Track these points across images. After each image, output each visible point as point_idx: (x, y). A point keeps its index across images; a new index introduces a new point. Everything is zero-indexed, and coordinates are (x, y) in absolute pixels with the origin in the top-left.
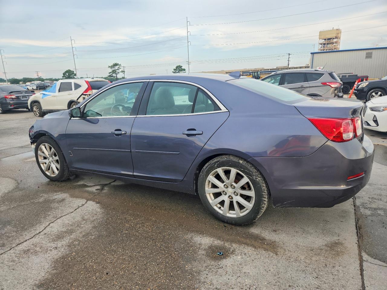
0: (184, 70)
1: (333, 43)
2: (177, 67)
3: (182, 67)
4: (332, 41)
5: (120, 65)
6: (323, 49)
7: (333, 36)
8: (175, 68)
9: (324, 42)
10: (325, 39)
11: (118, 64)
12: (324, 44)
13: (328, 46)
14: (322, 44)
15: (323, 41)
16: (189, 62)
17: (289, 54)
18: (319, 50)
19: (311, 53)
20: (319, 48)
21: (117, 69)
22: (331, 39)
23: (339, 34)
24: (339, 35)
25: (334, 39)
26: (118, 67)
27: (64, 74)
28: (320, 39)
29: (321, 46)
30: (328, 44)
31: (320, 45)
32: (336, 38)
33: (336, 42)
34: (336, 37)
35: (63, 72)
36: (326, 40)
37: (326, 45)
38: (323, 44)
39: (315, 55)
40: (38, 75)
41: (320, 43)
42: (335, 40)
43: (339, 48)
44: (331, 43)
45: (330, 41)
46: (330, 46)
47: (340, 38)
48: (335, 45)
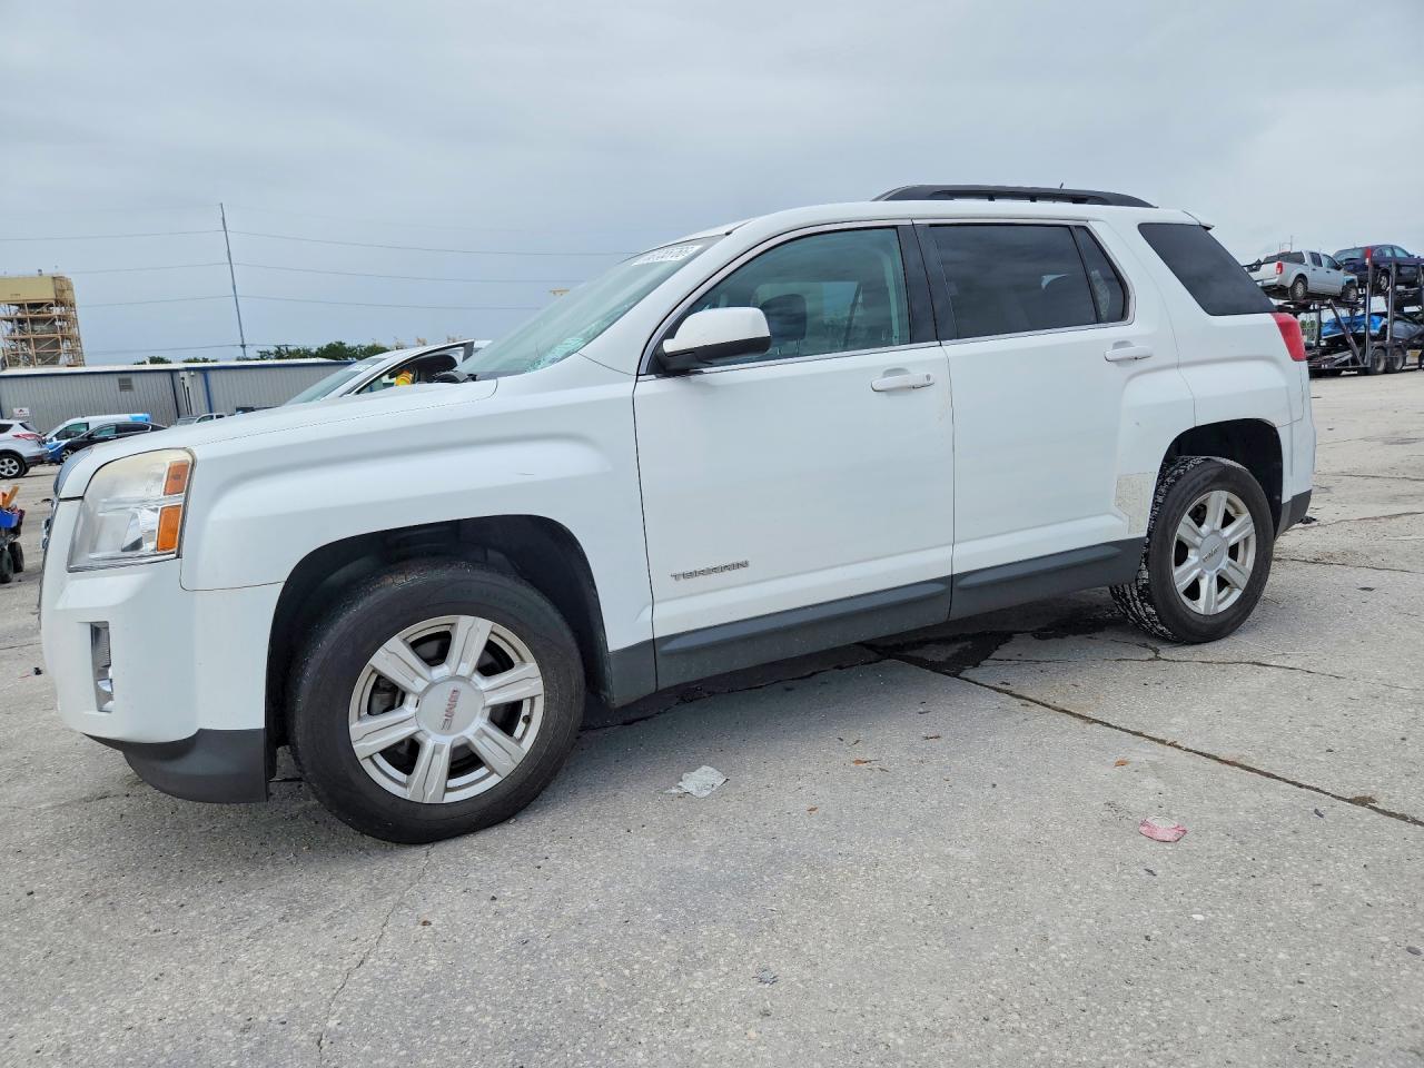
1: (55, 320)
4: (45, 313)
6: (22, 337)
7: (47, 294)
9: (20, 315)
10: (21, 306)
12: (21, 321)
13: (37, 327)
14: (11, 321)
15: (13, 311)
20: (6, 333)
22: (41, 305)
23: (67, 292)
24: (67, 295)
25: (51, 305)
29: (9, 325)
30: (33, 321)
32: (59, 303)
33: (62, 318)
34: (56, 301)
36: (24, 308)
37: (28, 326)
38: (15, 322)
42: (56, 311)
43: (78, 339)
44: (44, 320)
45: (38, 313)
46: (44, 327)
47: (72, 305)
48: (61, 327)
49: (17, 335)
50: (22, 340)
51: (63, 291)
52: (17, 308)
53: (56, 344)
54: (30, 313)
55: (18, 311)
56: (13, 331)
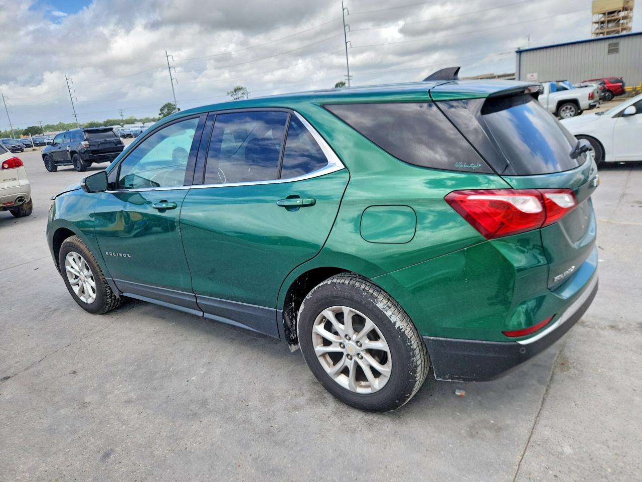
1: (620, 20)
4: (615, 16)
5: (245, 89)
6: (601, 31)
7: (619, 6)
9: (603, 19)
10: (604, 14)
11: (241, 87)
12: (602, 23)
13: (610, 25)
15: (600, 17)
18: (592, 33)
19: (517, 52)
21: (240, 96)
22: (615, 12)
23: (630, 2)
24: (630, 4)
25: (620, 11)
26: (241, 92)
27: (161, 110)
28: (594, 14)
29: (596, 26)
30: (609, 22)
31: (594, 24)
32: (625, 9)
33: (624, 18)
35: (160, 108)
36: (606, 15)
37: (605, 25)
38: (599, 24)
39: (524, 55)
40: (122, 116)
41: (595, 20)
42: (622, 14)
43: (631, 28)
44: (614, 20)
45: (612, 16)
46: (614, 24)
47: (631, 10)
48: (622, 24)
49: (597, 31)
50: (601, 33)
51: (628, 2)
52: (602, 15)
54: (608, 17)
55: (603, 17)
56: (598, 28)
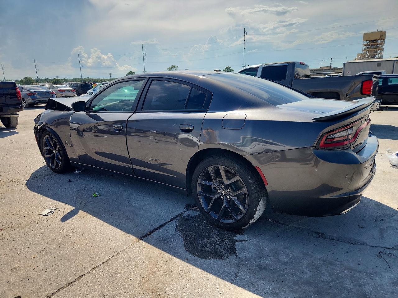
0: (233, 70)
1: (378, 44)
2: (226, 68)
3: (230, 68)
5: (177, 67)
6: (367, 50)
7: (378, 37)
8: (224, 69)
9: (368, 43)
10: (370, 41)
11: (175, 66)
12: (368, 45)
13: (372, 47)
14: (366, 45)
15: (366, 42)
16: (244, 65)
17: (332, 59)
19: (343, 63)
20: (363, 50)
21: (174, 70)
22: (375, 40)
25: (378, 40)
28: (364, 40)
29: (365, 47)
30: (372, 45)
33: (380, 44)
34: (380, 39)
37: (370, 47)
39: (346, 65)
41: (364, 44)
42: (379, 42)
43: (383, 49)
44: (375, 45)
45: (374, 43)
46: (374, 47)
47: (384, 40)
48: (379, 47)
49: (365, 50)
51: (383, 35)
52: (368, 41)
53: (376, 52)
54: (372, 43)
55: (369, 42)
56: (366, 48)
